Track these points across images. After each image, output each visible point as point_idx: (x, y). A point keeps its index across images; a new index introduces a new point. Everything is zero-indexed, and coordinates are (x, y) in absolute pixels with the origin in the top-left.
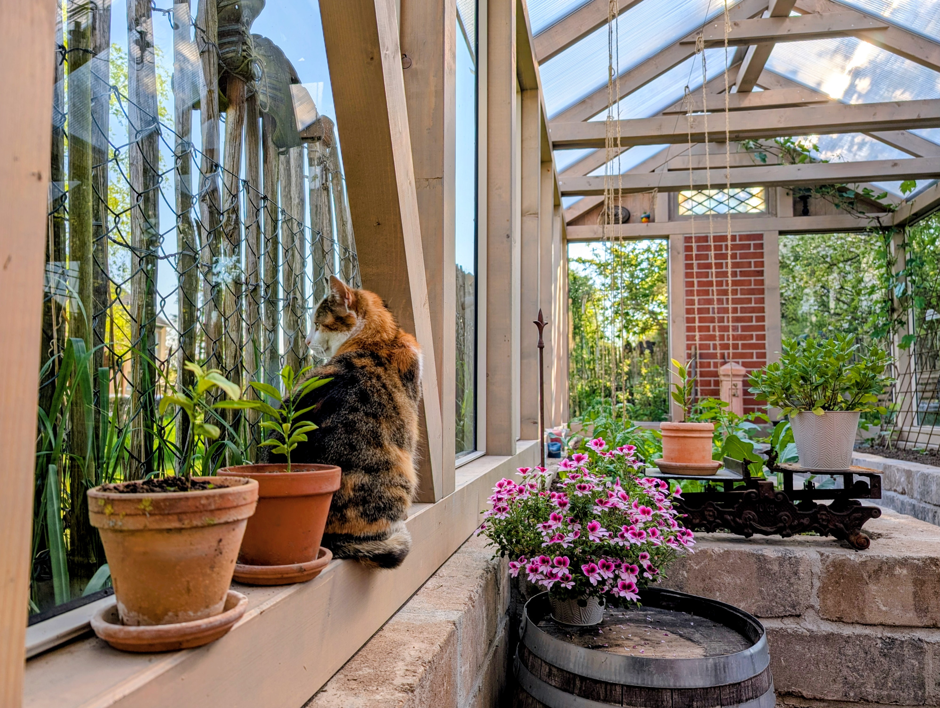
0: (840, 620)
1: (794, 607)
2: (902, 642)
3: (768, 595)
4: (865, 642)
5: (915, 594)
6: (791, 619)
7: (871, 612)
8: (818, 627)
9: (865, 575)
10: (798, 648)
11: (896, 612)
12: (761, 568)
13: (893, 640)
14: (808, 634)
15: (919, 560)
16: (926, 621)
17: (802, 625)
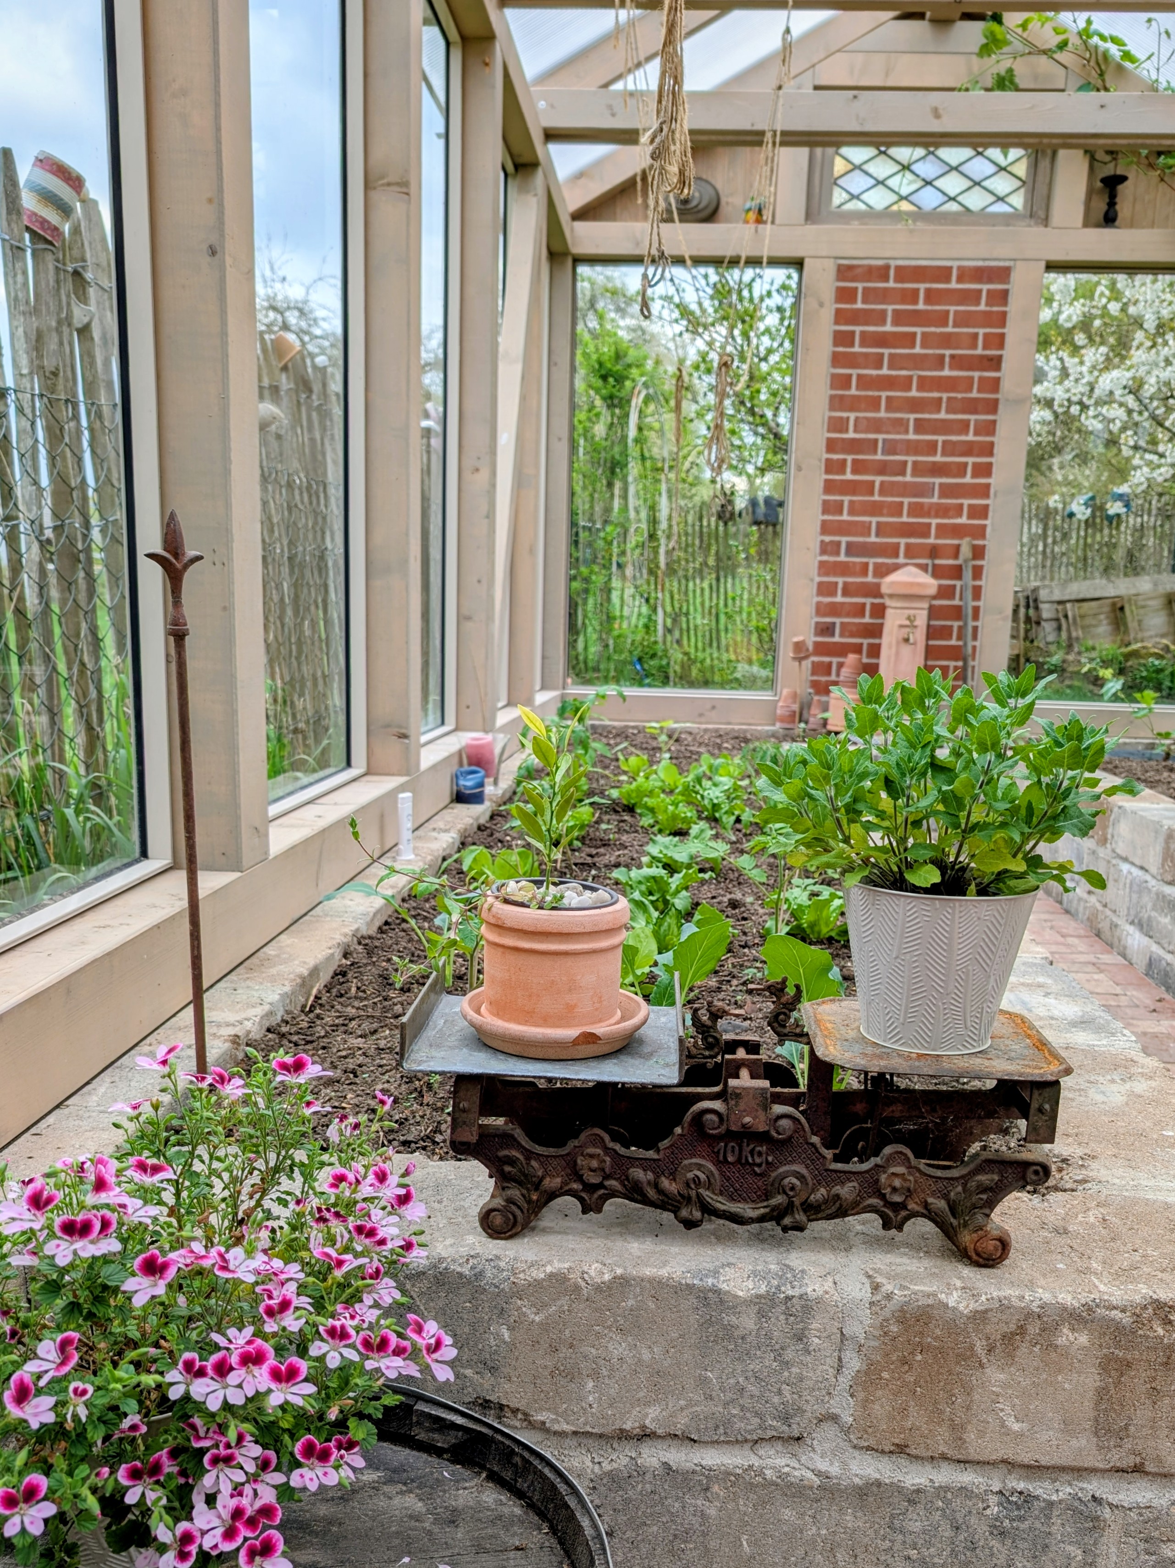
0: (900, 1450)
1: (786, 1419)
2: (1051, 1504)
3: (722, 1390)
4: (957, 1503)
5: (1101, 1394)
6: (779, 1446)
7: (981, 1434)
8: (844, 1465)
9: (980, 1347)
10: (787, 1514)
11: (1044, 1436)
12: (710, 1322)
13: (1028, 1498)
14: (817, 1481)
15: (1123, 1311)
16: (1117, 1458)
17: (803, 1459)
